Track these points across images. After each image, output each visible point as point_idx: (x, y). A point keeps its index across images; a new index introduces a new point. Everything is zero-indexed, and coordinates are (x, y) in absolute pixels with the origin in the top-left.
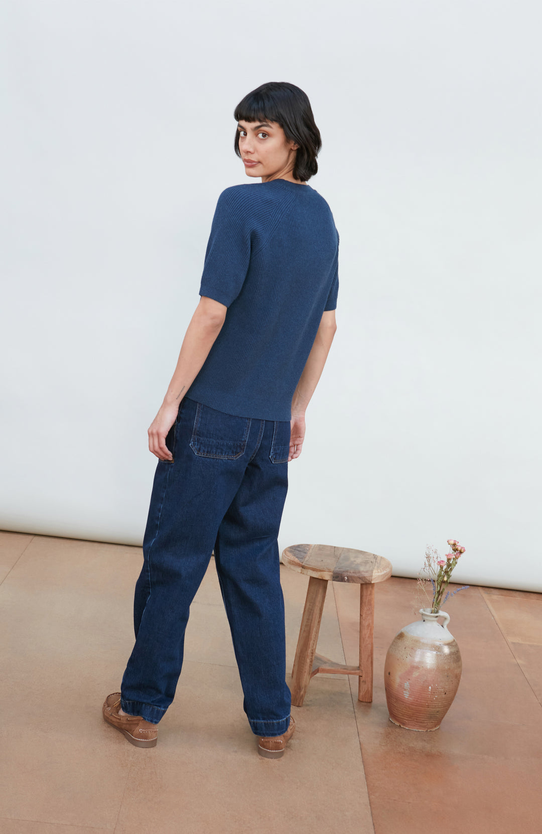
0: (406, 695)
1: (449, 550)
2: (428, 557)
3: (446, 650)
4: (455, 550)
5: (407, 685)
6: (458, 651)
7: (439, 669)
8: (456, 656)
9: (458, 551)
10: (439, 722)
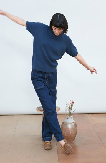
0: (66, 135)
1: (71, 102)
2: (67, 104)
3: (73, 124)
4: (72, 102)
5: (65, 132)
6: (76, 124)
7: (72, 128)
8: (76, 125)
9: (73, 102)
10: (74, 140)
